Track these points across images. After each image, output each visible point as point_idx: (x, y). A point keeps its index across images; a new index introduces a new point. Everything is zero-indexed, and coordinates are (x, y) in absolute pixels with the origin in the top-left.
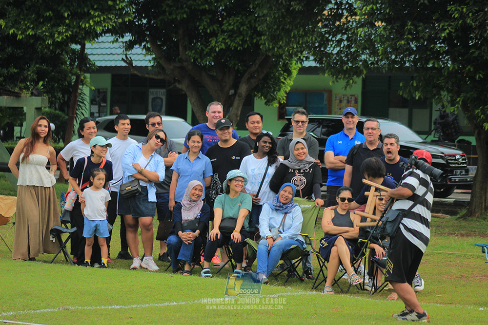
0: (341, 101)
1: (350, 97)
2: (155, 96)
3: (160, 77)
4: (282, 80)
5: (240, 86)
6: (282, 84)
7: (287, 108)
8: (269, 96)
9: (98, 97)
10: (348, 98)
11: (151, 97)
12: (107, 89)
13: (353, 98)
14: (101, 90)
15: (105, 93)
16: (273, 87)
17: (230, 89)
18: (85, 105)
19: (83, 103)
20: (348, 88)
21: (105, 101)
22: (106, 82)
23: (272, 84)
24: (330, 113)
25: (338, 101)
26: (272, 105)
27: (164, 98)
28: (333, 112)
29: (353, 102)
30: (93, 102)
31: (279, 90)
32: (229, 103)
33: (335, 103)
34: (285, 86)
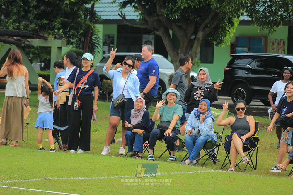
0: (273, 44)
1: (280, 41)
2: (147, 40)
3: (145, 27)
4: (228, 29)
5: (198, 33)
6: (227, 32)
7: (236, 48)
8: (218, 40)
9: (108, 40)
10: (278, 42)
11: (144, 41)
12: (114, 35)
13: (282, 42)
14: (110, 36)
15: (113, 37)
16: (221, 33)
17: (192, 35)
18: (100, 45)
19: (99, 44)
20: (270, 34)
21: (113, 43)
22: (113, 30)
23: (220, 32)
24: (266, 52)
25: (271, 44)
26: (220, 46)
27: (153, 41)
28: (268, 51)
29: (282, 44)
30: (105, 44)
31: (225, 36)
32: (191, 44)
33: (270, 45)
34: (230, 33)
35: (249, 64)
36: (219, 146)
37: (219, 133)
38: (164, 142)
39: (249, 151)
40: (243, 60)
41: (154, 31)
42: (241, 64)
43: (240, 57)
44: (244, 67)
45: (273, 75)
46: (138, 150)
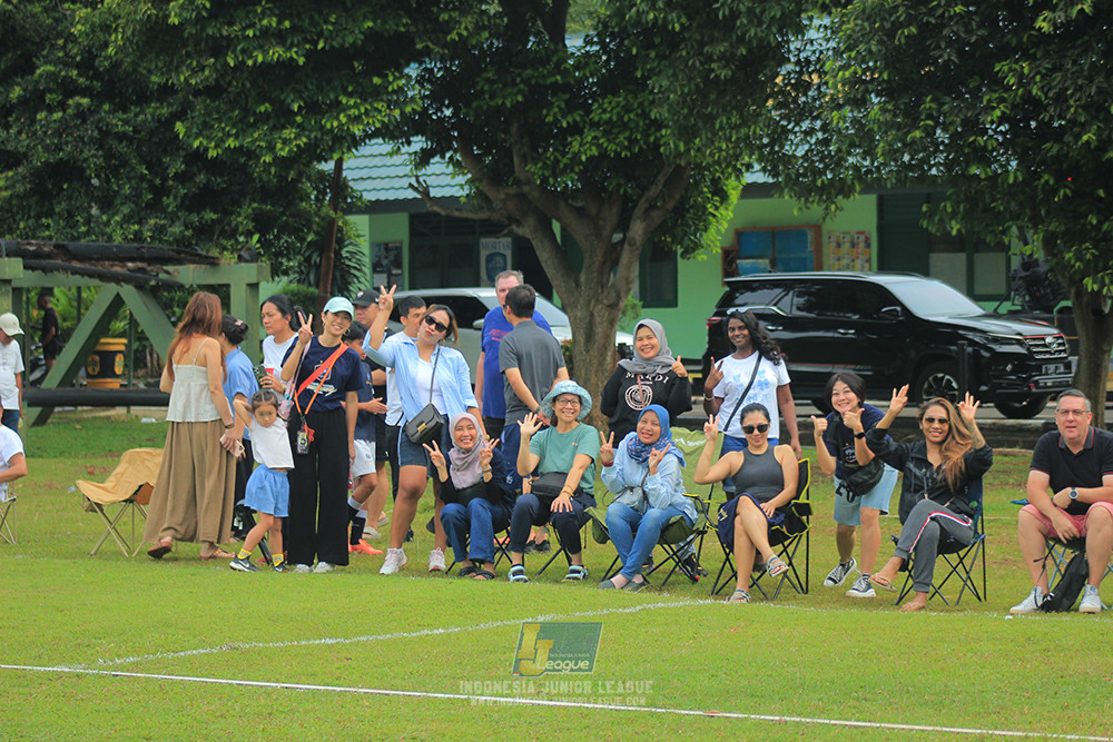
0: (839, 245)
1: (856, 236)
3: (483, 215)
4: (711, 210)
5: (631, 226)
6: (711, 218)
7: (738, 261)
8: (686, 242)
9: (386, 257)
10: (852, 238)
11: (484, 254)
12: (401, 243)
13: (862, 238)
14: (390, 245)
15: (399, 249)
16: (693, 223)
17: (614, 231)
18: (365, 273)
19: (360, 270)
20: (828, 220)
21: (399, 265)
22: (398, 229)
23: (692, 219)
24: (821, 269)
25: (833, 245)
26: (694, 258)
27: (509, 254)
28: (825, 266)
29: (862, 245)
30: (376, 268)
31: (706, 230)
32: (612, 258)
33: (829, 248)
34: (717, 222)
35: (775, 305)
36: (703, 533)
37: (701, 498)
38: (551, 529)
39: (786, 543)
40: (760, 293)
41: (510, 225)
42: (753, 304)
43: (750, 287)
44: (761, 312)
45: (842, 331)
46: (480, 557)
